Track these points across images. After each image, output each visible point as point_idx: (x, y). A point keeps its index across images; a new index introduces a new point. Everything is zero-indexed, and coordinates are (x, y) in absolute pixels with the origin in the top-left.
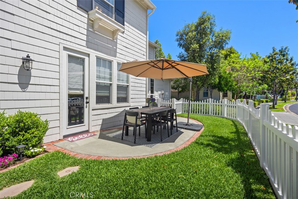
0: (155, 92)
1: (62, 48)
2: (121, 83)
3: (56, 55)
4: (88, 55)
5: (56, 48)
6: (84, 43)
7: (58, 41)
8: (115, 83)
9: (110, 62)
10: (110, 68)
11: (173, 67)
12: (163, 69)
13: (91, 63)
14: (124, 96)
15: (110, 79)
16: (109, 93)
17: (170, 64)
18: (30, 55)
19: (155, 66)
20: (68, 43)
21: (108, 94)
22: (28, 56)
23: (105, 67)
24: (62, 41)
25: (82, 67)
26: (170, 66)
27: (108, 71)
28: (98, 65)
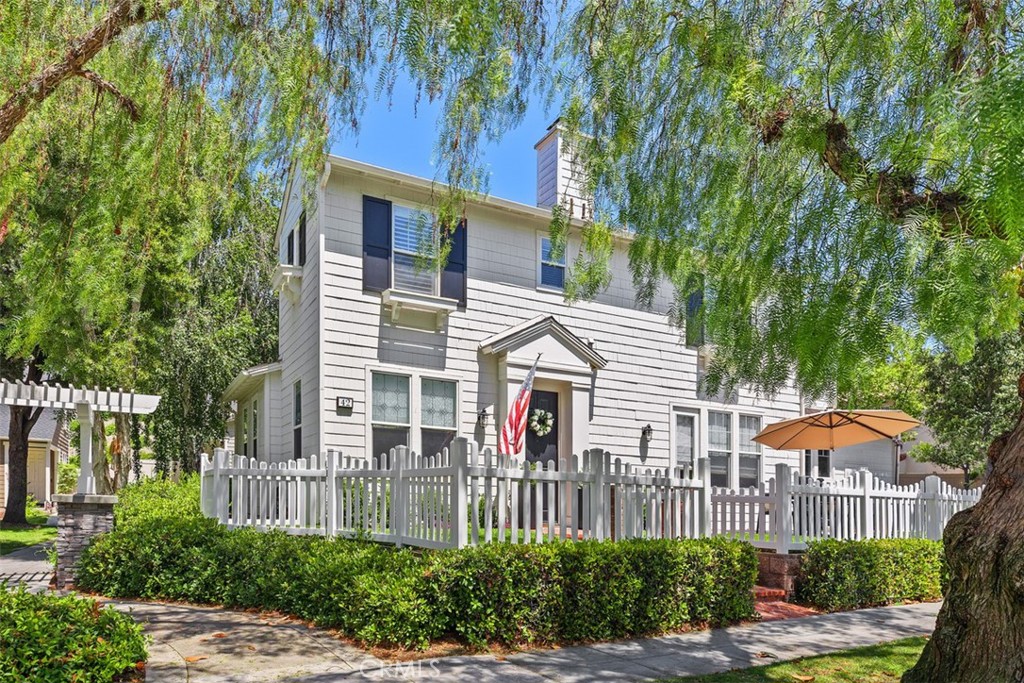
0: (833, 471)
1: (672, 408)
2: (746, 452)
3: (665, 418)
4: (698, 411)
5: (665, 409)
6: (693, 395)
7: (666, 400)
8: (736, 451)
9: (728, 416)
10: (728, 426)
11: (852, 421)
12: (831, 427)
13: (702, 422)
14: (752, 476)
15: (728, 444)
16: (726, 469)
17: (844, 417)
18: (652, 424)
19: (816, 423)
20: (677, 400)
21: (724, 472)
22: (649, 426)
23: (720, 424)
24: (672, 399)
25: (690, 429)
26: (845, 420)
27: (723, 430)
28: (711, 422)
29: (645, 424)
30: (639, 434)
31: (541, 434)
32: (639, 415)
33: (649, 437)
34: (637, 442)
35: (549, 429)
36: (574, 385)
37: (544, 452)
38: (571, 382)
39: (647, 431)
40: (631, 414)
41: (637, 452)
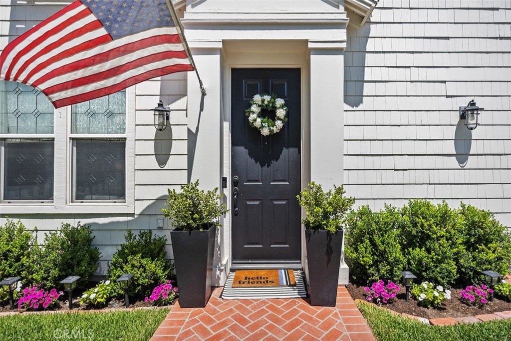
18: (477, 101)
22: (472, 104)
29: (464, 103)
30: (455, 118)
31: (265, 132)
32: (451, 89)
33: (471, 122)
34: (451, 132)
35: (279, 124)
36: (310, 45)
37: (277, 159)
38: (307, 41)
39: (468, 112)
40: (439, 89)
41: (450, 148)
